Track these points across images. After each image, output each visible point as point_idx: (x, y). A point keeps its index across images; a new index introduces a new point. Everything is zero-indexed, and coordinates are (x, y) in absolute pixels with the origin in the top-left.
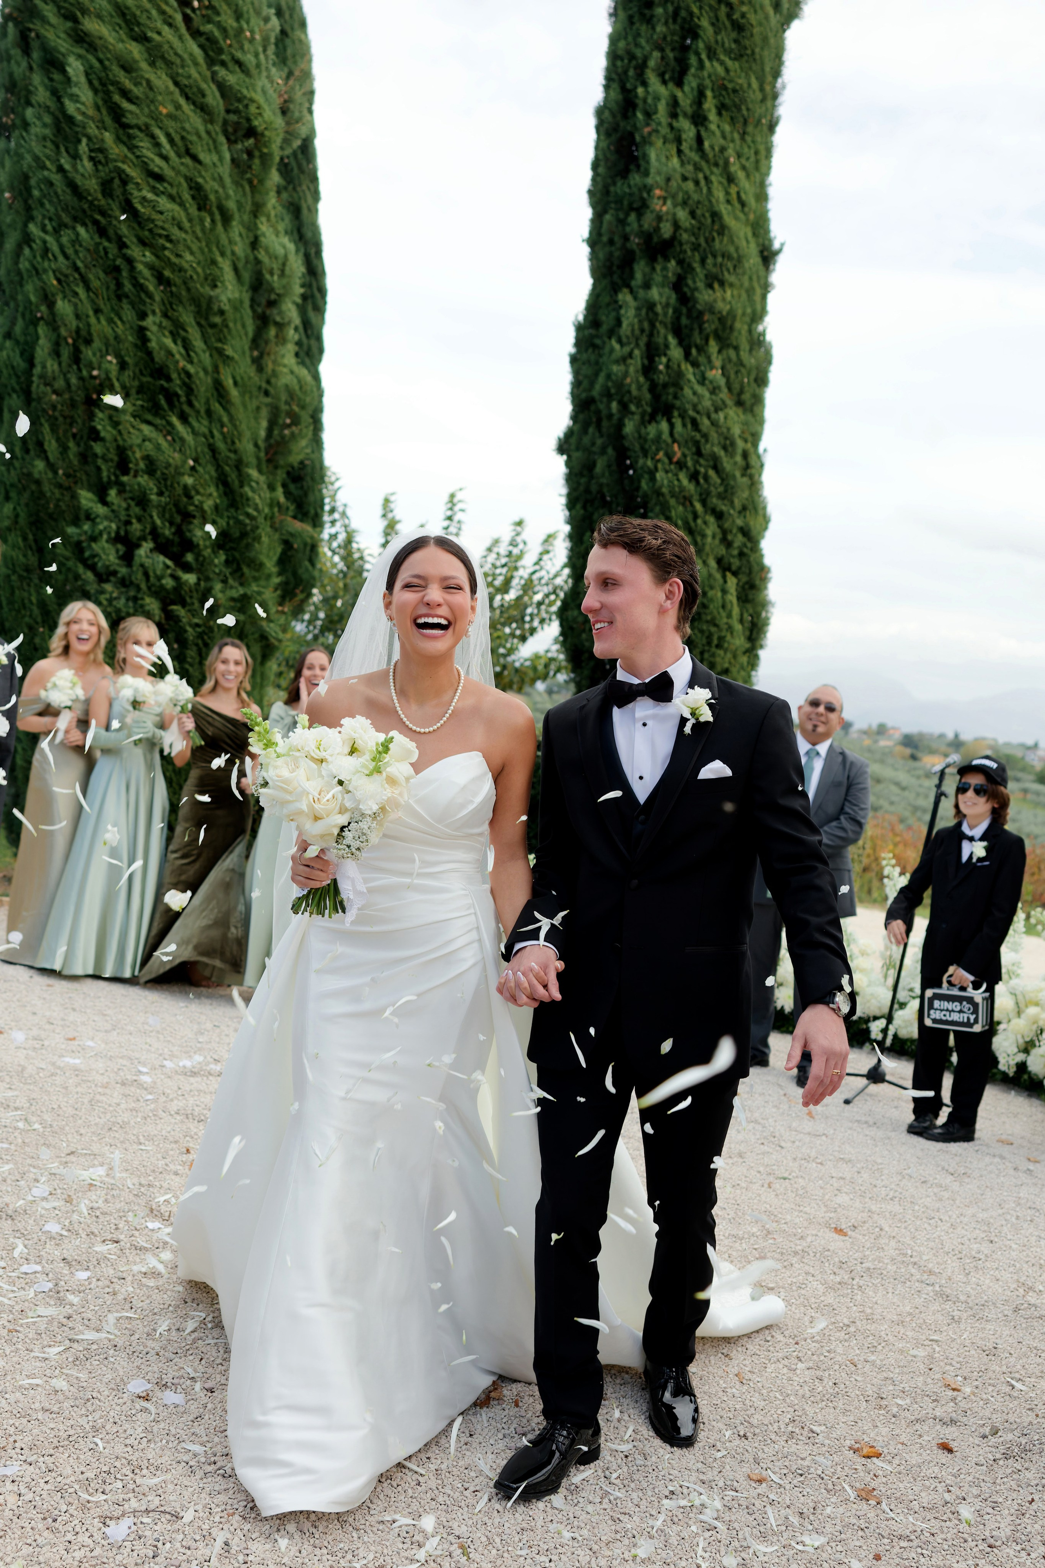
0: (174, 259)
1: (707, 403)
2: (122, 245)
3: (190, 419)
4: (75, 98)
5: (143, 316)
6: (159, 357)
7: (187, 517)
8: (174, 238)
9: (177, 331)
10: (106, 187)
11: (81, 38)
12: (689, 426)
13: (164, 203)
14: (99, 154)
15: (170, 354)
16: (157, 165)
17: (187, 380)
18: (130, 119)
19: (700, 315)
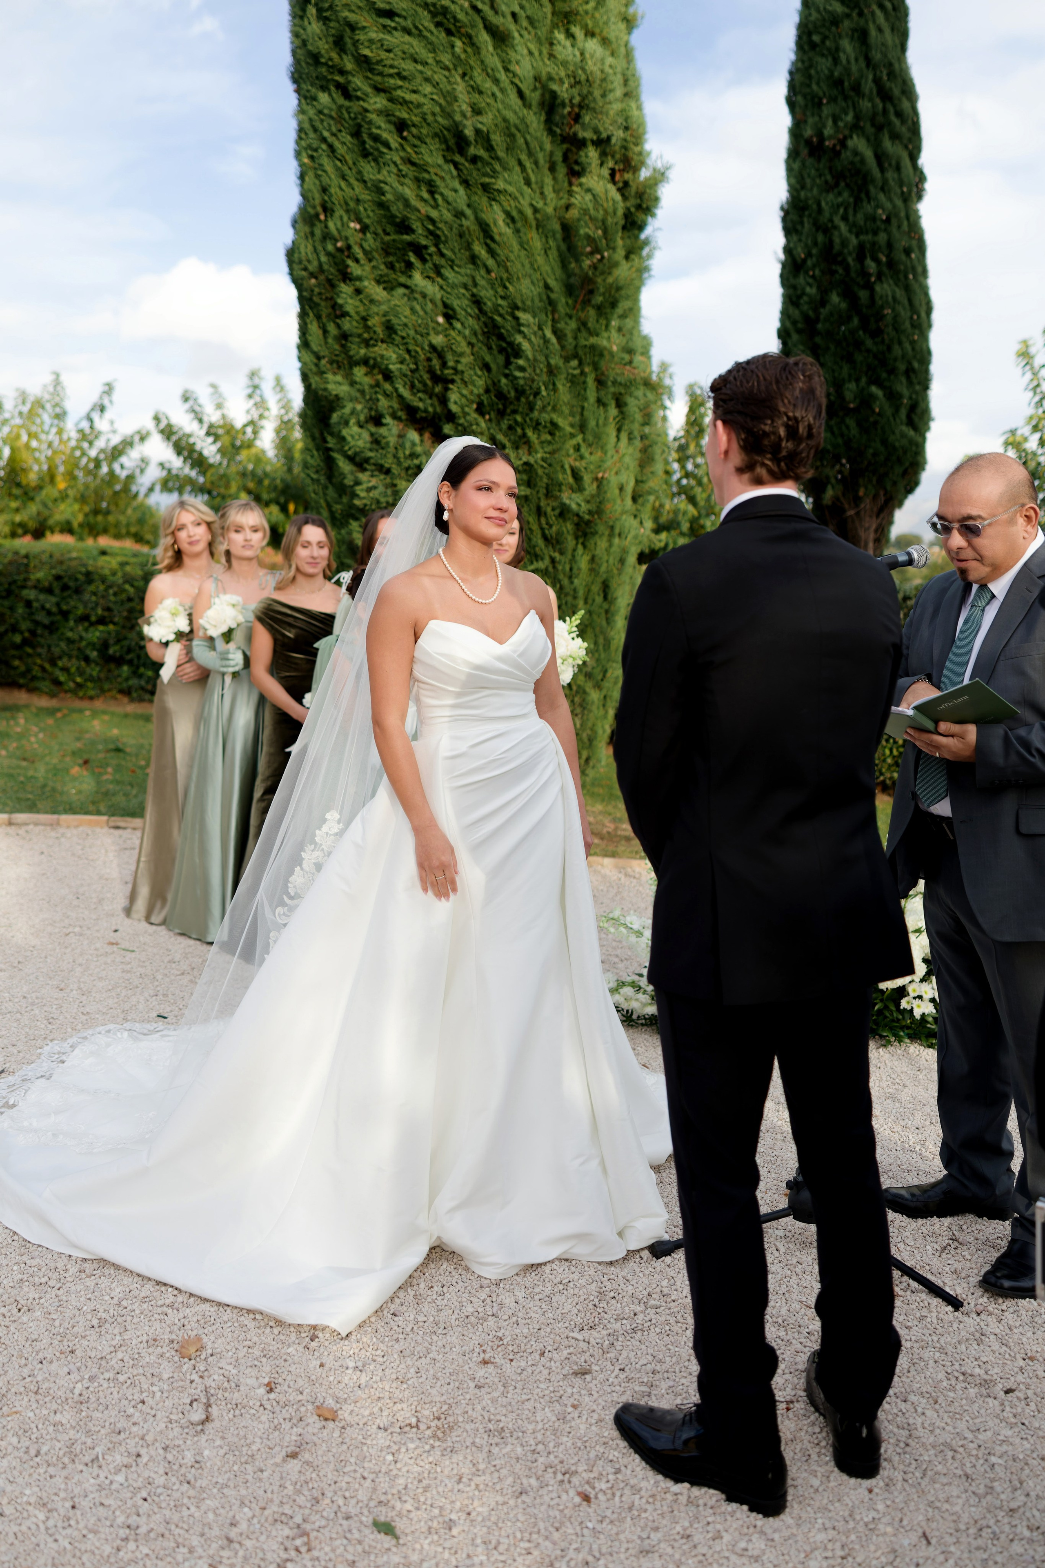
0: (409, 97)
3: (443, 271)
7: (446, 382)
8: (404, 73)
9: (420, 175)
15: (409, 203)
17: (431, 227)
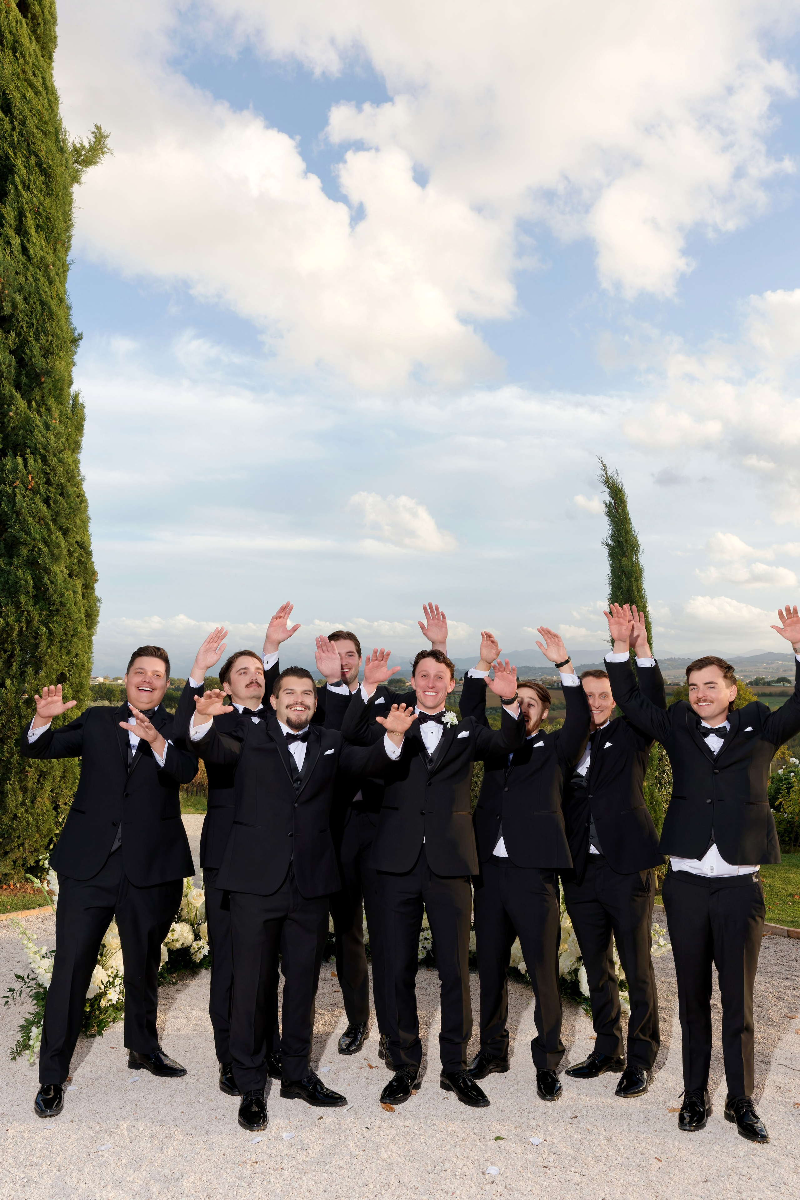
1: (53, 445)
12: (40, 461)
19: (38, 376)
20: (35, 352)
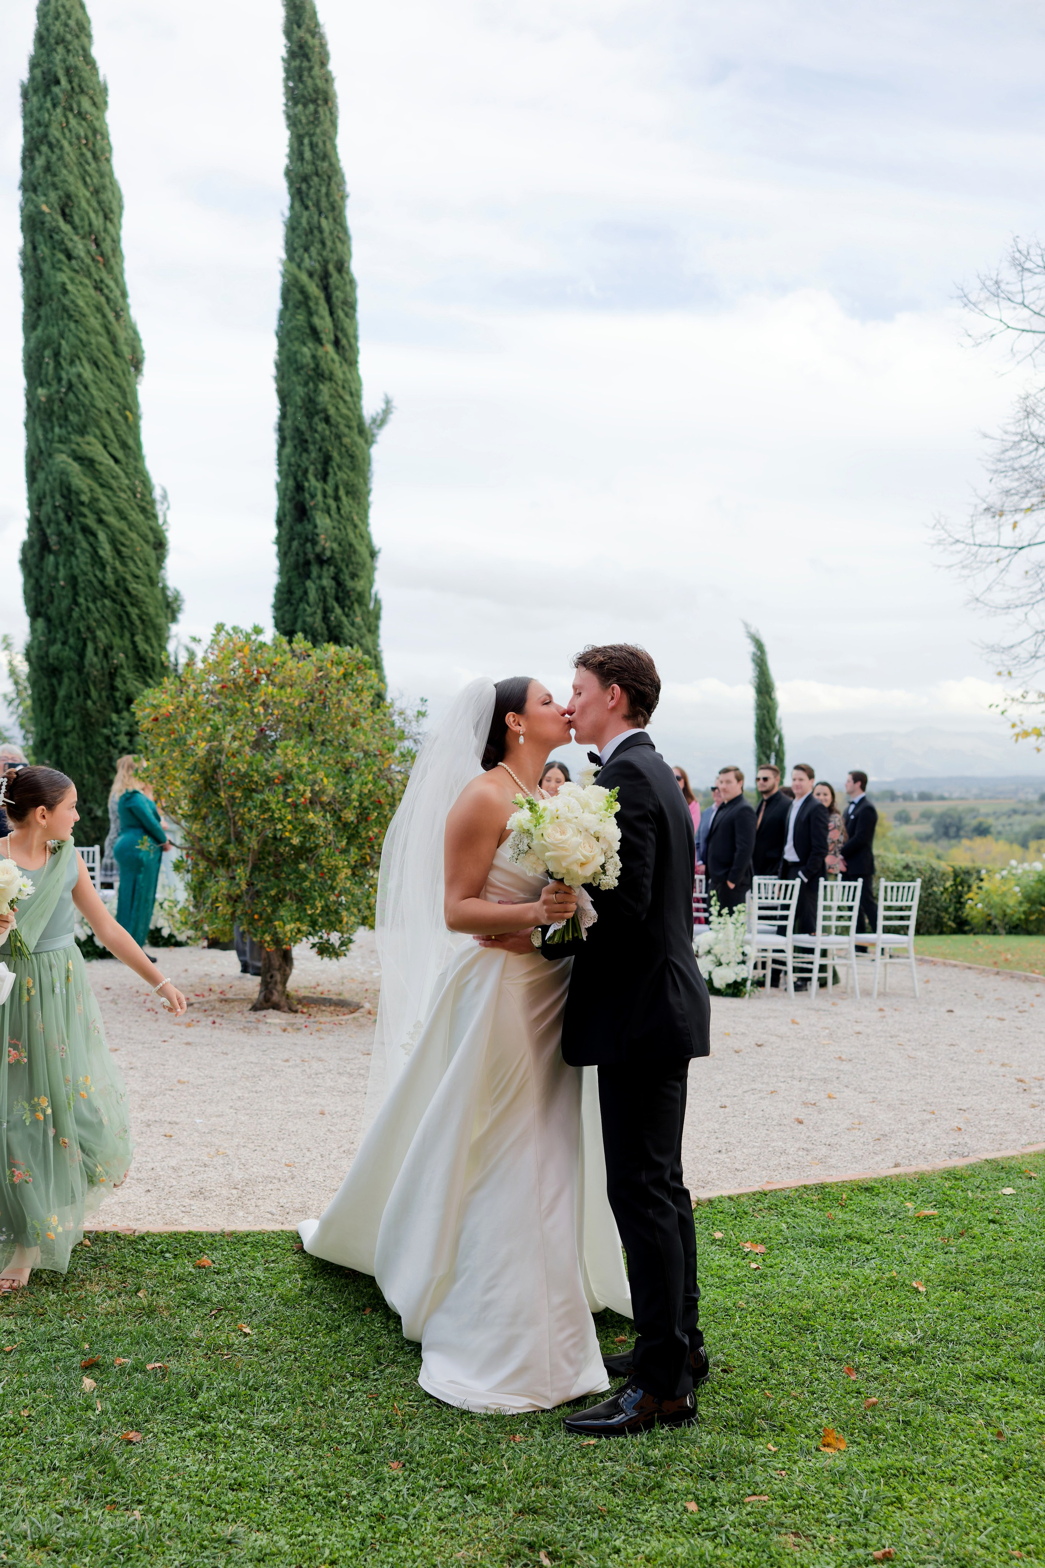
1: (356, 636)
2: (123, 605)
4: (104, 549)
5: (133, 635)
6: (142, 652)
9: (147, 640)
10: (117, 583)
11: (100, 521)
13: (140, 587)
14: (115, 570)
15: (146, 651)
16: (138, 572)
18: (124, 554)
19: (348, 592)
20: (345, 577)
